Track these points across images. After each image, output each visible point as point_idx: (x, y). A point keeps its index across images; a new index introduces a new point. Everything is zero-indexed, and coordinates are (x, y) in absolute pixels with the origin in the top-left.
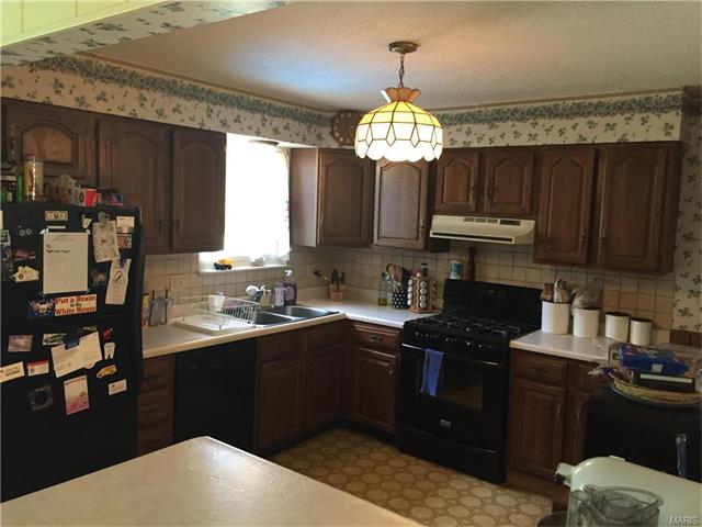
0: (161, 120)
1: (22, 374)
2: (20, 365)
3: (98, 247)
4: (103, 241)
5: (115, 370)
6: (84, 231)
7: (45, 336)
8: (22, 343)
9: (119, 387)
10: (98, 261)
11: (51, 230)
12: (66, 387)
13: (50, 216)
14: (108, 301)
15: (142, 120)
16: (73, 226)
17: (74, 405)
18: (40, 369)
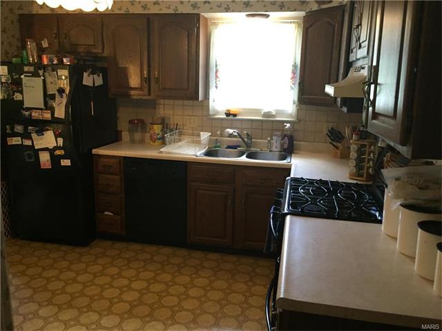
0: (146, 12)
1: (20, 143)
2: (20, 138)
3: (49, 86)
4: (52, 83)
5: (63, 153)
6: (40, 77)
7: (29, 128)
8: (19, 129)
9: (66, 162)
10: (48, 93)
11: (25, 76)
12: (40, 155)
13: (26, 69)
14: (56, 116)
15: (133, 14)
16: (35, 74)
17: (44, 164)
18: (28, 143)
